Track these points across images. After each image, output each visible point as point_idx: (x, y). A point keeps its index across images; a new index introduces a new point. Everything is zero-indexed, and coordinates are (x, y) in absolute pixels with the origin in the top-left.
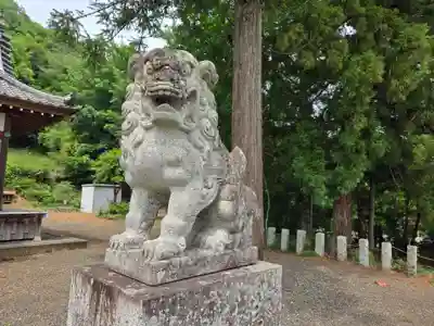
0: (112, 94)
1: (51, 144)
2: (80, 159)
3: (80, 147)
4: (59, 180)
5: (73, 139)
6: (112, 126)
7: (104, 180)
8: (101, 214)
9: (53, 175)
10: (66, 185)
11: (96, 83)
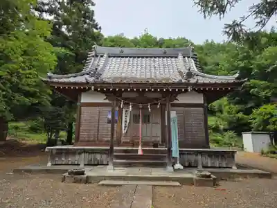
0: (251, 69)
1: (216, 108)
2: (237, 115)
3: (235, 108)
4: (226, 130)
5: (230, 103)
6: (256, 90)
7: (260, 129)
8: (263, 153)
9: (222, 127)
10: (231, 133)
11: (239, 65)
